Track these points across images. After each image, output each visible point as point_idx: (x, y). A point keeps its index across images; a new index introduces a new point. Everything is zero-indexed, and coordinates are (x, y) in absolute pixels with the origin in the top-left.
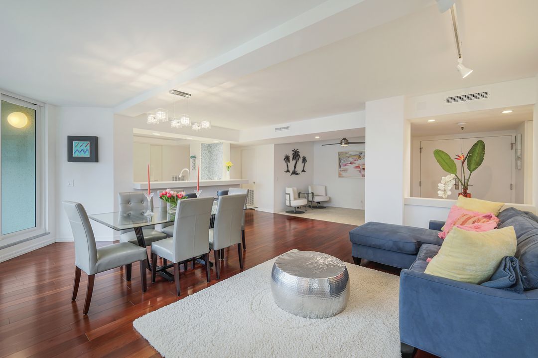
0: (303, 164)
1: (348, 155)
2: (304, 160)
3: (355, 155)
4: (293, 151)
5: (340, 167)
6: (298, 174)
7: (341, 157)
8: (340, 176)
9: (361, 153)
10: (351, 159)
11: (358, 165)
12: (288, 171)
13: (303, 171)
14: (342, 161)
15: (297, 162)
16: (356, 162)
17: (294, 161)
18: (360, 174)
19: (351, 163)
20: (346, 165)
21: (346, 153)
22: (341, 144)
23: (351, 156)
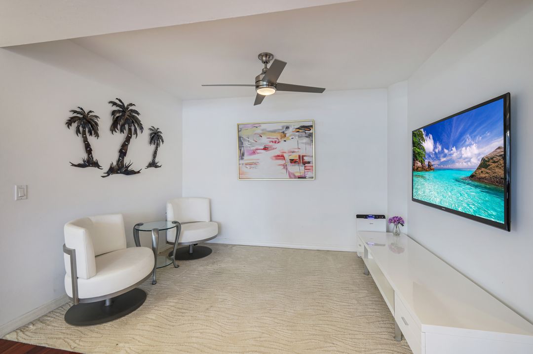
0: (153, 147)
1: (259, 131)
2: (156, 137)
3: (274, 131)
4: (114, 104)
5: (242, 156)
6: (133, 172)
7: (243, 134)
8: (241, 176)
9: (287, 128)
10: (265, 141)
11: (279, 153)
12: (90, 163)
13: (153, 164)
14: (246, 144)
15: (128, 139)
16: (276, 145)
17: (119, 138)
18: (284, 171)
19: (265, 149)
20: (254, 152)
21: (255, 126)
22: (257, 87)
23: (265, 132)
